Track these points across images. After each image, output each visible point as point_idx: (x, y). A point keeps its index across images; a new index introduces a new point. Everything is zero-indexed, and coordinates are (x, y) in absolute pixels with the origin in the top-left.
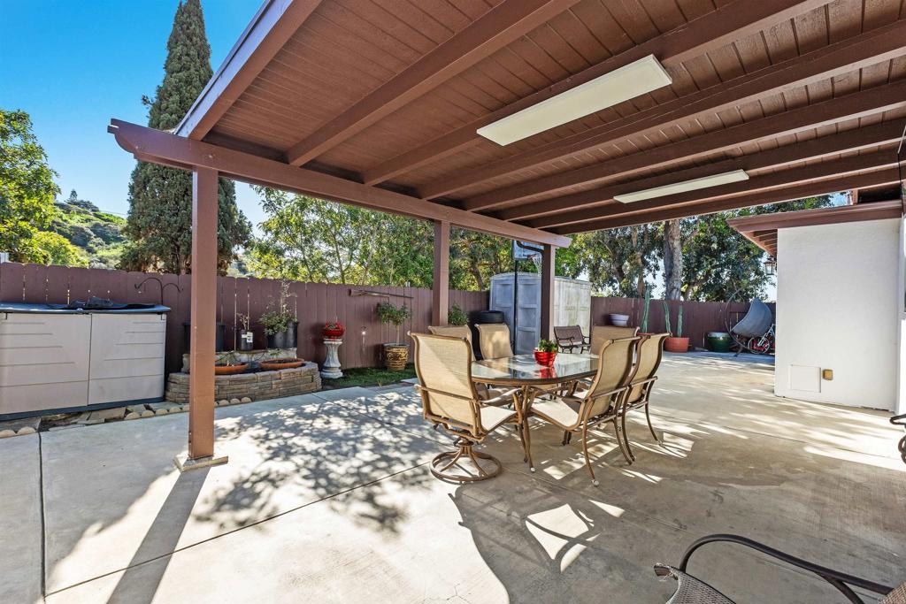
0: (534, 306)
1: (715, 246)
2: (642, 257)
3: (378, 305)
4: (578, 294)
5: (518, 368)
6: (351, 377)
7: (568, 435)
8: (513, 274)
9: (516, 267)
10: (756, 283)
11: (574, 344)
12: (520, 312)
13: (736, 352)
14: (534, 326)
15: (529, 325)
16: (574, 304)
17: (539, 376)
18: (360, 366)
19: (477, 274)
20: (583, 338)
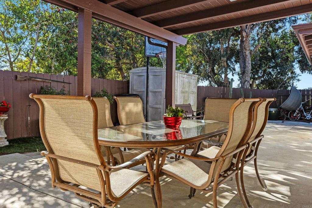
0: (160, 90)
1: (270, 54)
2: (227, 62)
3: (42, 88)
4: (189, 82)
5: (149, 132)
6: (16, 145)
7: (193, 191)
8: (146, 68)
9: (148, 62)
10: (293, 78)
11: (188, 116)
12: (150, 94)
13: (283, 120)
14: (161, 104)
15: (156, 104)
16: (187, 89)
17: (164, 139)
18: (26, 136)
19: (120, 69)
20: (193, 112)
